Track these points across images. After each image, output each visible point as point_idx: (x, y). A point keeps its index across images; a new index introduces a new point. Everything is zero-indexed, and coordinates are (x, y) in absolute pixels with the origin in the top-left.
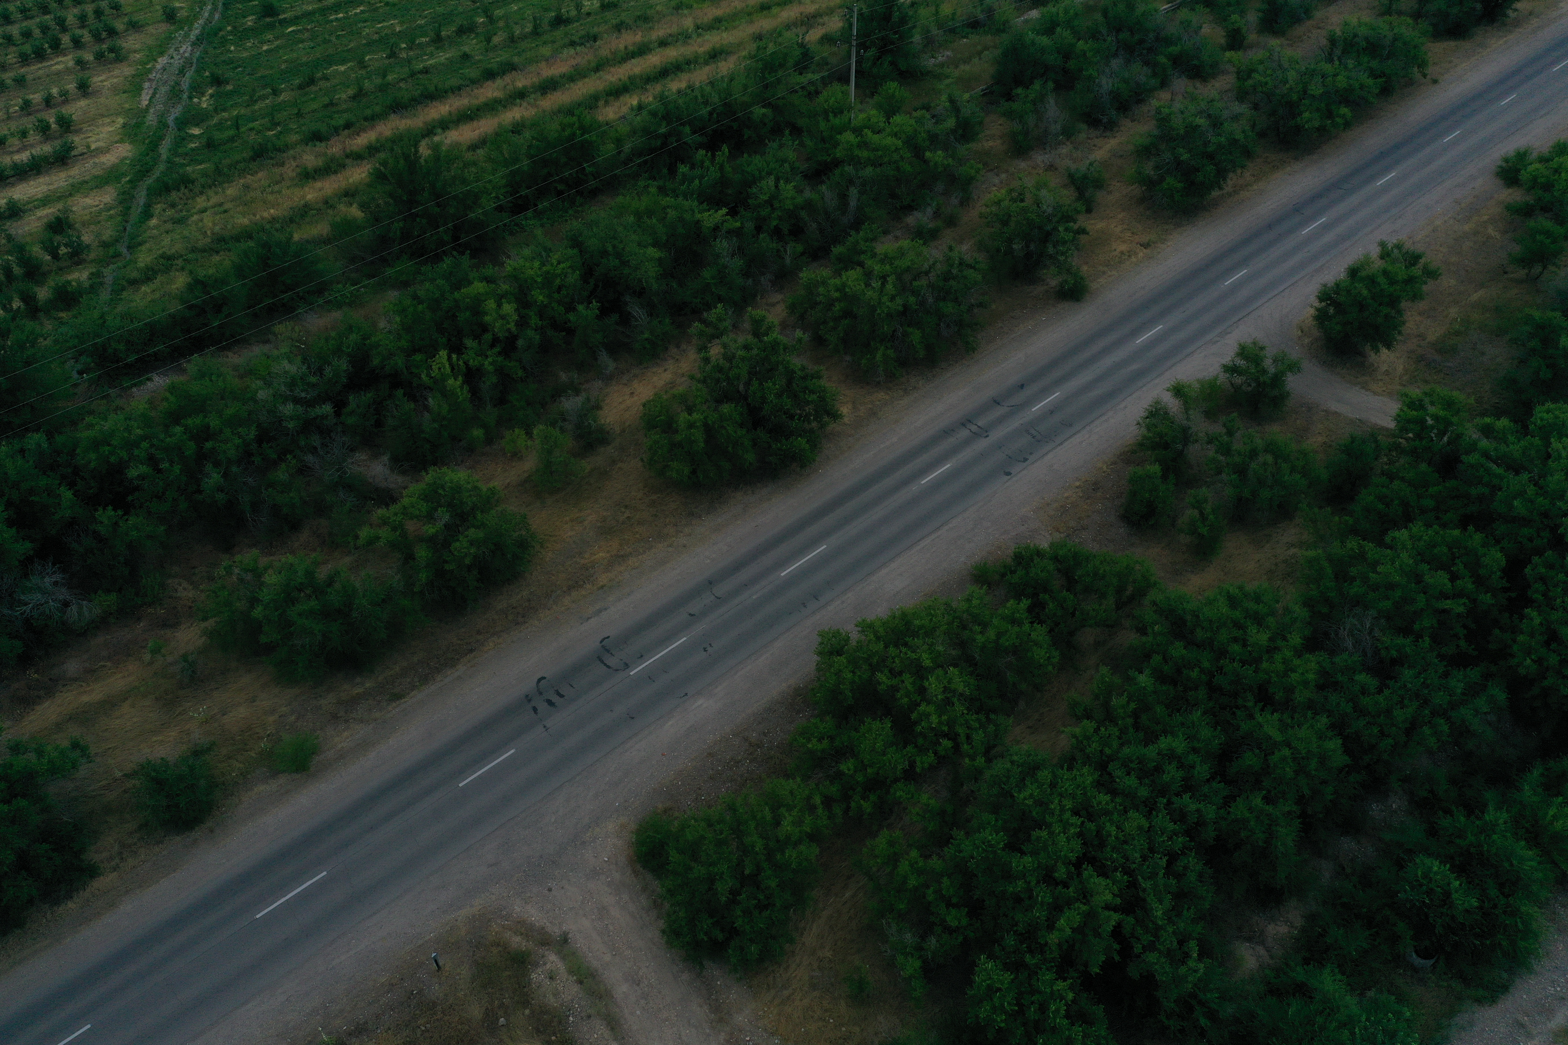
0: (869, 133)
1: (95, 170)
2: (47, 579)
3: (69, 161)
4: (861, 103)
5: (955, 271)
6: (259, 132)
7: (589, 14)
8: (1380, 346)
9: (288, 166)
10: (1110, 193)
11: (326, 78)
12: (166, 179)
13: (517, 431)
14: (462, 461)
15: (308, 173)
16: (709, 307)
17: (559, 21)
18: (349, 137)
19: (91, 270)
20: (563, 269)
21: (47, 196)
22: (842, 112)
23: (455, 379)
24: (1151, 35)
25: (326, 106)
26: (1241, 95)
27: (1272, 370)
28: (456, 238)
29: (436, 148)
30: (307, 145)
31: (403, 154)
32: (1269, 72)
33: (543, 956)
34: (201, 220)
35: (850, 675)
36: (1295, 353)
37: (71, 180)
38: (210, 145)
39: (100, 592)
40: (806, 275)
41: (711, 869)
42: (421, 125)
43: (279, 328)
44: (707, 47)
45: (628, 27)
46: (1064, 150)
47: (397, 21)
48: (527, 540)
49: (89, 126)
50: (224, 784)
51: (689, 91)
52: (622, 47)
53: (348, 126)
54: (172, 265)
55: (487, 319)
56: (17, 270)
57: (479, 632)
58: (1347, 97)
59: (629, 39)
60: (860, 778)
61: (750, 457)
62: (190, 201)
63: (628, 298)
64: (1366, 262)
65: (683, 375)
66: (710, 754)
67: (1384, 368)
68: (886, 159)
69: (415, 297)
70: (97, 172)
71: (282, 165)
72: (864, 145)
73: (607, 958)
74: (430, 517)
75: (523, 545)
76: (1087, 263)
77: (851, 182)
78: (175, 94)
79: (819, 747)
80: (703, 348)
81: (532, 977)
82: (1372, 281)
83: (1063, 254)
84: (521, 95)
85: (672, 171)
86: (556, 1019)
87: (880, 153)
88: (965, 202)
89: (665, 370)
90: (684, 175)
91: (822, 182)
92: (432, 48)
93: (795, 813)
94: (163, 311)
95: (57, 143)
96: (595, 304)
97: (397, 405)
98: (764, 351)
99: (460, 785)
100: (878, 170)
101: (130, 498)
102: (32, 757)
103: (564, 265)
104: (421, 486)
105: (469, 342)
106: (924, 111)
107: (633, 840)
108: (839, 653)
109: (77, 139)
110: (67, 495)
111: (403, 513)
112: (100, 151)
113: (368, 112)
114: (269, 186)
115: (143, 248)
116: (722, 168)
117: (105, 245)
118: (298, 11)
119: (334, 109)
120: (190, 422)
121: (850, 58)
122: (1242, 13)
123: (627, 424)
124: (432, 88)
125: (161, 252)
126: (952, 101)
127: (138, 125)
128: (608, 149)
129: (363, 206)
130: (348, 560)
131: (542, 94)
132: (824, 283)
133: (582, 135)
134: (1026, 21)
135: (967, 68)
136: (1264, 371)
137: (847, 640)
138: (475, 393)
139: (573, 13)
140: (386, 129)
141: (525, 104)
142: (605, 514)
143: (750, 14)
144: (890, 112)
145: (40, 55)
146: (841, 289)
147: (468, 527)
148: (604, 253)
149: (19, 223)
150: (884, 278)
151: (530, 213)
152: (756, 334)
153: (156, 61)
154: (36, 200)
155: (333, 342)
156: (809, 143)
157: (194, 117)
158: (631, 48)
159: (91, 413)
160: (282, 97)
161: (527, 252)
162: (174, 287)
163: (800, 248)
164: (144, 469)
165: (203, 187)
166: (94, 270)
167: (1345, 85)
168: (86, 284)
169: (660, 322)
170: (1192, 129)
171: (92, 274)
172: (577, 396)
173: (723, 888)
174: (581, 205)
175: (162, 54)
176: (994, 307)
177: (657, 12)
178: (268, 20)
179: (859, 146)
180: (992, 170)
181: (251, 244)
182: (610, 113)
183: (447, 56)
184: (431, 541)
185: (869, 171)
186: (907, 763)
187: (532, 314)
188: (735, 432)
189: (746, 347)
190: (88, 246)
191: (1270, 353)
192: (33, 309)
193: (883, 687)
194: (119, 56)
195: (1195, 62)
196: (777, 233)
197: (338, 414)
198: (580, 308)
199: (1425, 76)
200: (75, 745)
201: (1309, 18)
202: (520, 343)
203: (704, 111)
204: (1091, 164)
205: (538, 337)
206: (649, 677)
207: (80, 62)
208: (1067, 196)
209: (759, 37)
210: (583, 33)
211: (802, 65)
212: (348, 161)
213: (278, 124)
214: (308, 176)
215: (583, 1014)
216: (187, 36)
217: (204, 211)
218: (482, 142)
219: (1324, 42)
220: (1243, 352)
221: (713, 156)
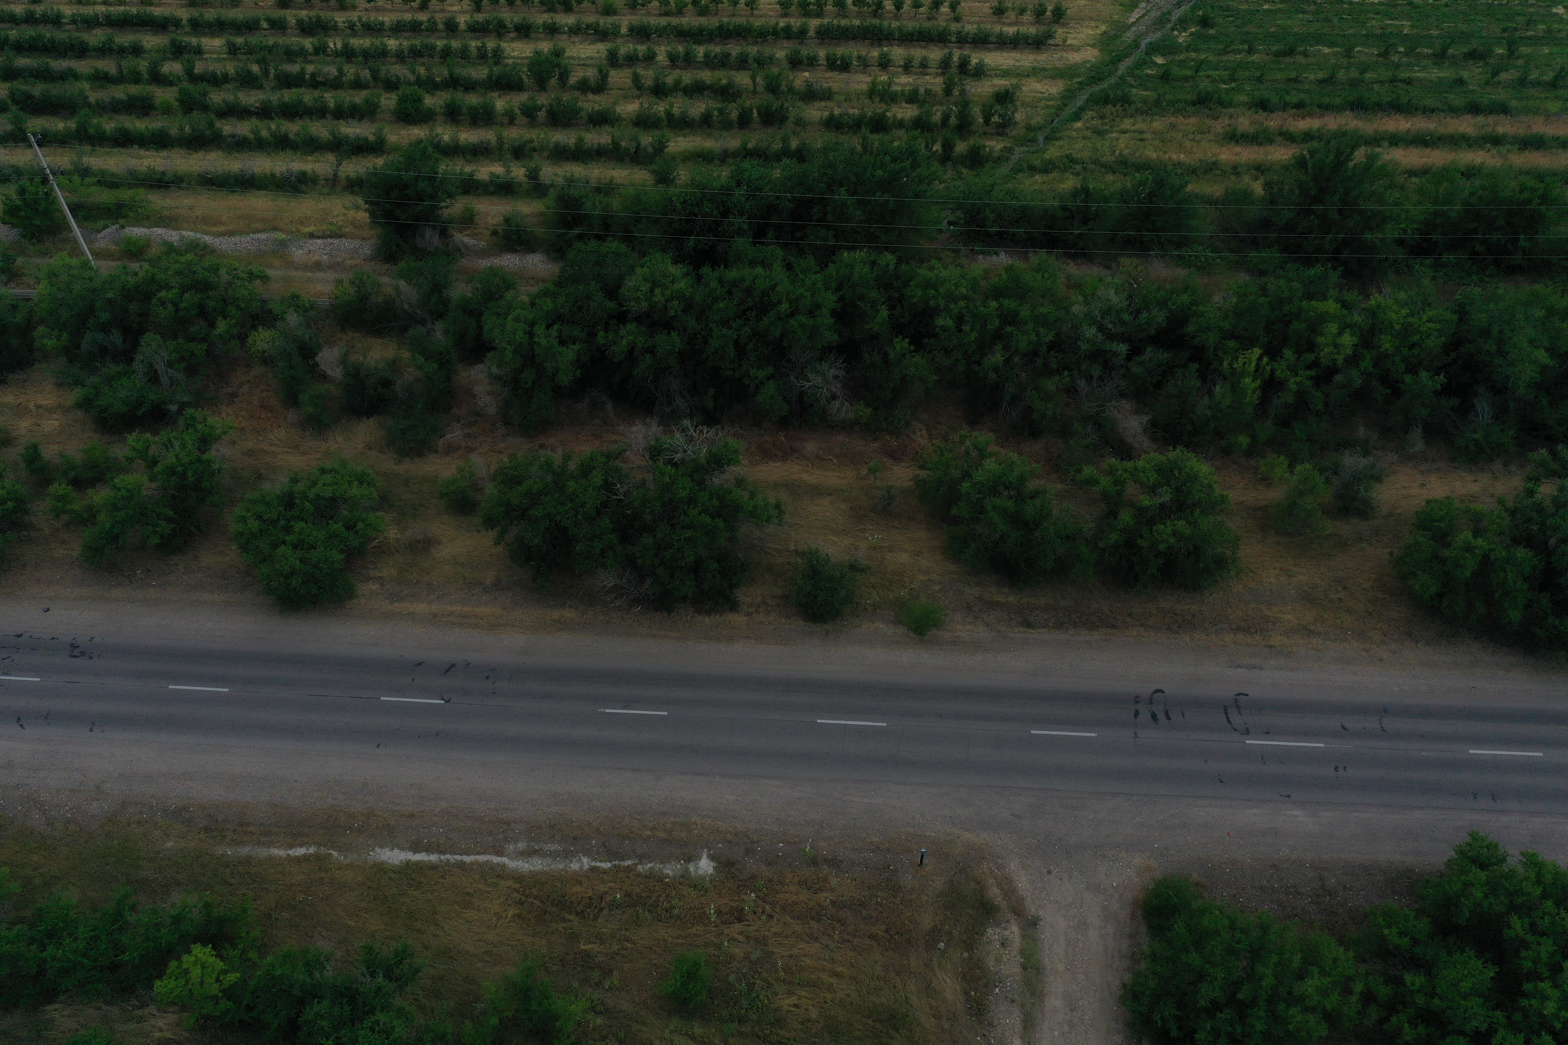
1: (1058, 62)
2: (833, 371)
3: (1043, 47)
6: (1214, 81)
9: (1221, 121)
11: (1306, 54)
12: (1109, 92)
13: (1282, 457)
14: (1212, 458)
15: (1234, 135)
18: (1293, 116)
19: (1006, 144)
20: (1429, 329)
21: (1010, 70)
23: (1253, 381)
25: (1290, 80)
28: (1338, 251)
29: (1372, 158)
30: (1250, 109)
31: (1338, 149)
33: (1008, 922)
34: (1117, 139)
35: (1480, 895)
37: (1035, 64)
38: (1165, 76)
39: (862, 402)
41: (1207, 966)
42: (1371, 131)
43: (1125, 261)
47: (1409, 24)
48: (1227, 560)
49: (1076, 23)
50: (857, 604)
53: (1299, 106)
54: (1071, 167)
55: (1320, 340)
56: (953, 120)
57: (1130, 615)
60: (1420, 1000)
61: (1515, 616)
62: (1118, 119)
63: (1482, 389)
65: (1493, 495)
66: (1275, 866)
69: (1264, 288)
70: (1059, 65)
71: (1216, 118)
73: (1061, 967)
74: (1152, 490)
75: (1221, 563)
78: (1161, 22)
79: (1396, 940)
80: (1536, 480)
81: (988, 931)
84: (1497, 141)
86: (985, 980)
89: (1475, 481)
92: (1430, 62)
93: (1326, 980)
94: (1042, 202)
95: (1042, 28)
96: (1441, 378)
97: (1185, 377)
99: (1033, 732)
101: (926, 341)
102: (746, 496)
103: (1434, 325)
104: (1162, 458)
105: (1288, 353)
107: (1150, 887)
108: (1483, 866)
109: (1060, 31)
110: (884, 313)
111: (1131, 473)
112: (1072, 48)
113: (1326, 100)
114: (1193, 133)
115: (1057, 143)
117: (1029, 128)
119: (1295, 86)
120: (1006, 302)
123: (1398, 511)
124: (1404, 100)
125: (1068, 152)
127: (1115, 37)
129: (1268, 185)
130: (1060, 486)
131: (1519, 149)
133: (1539, 205)
137: (1502, 860)
138: (1264, 403)
140: (1332, 123)
141: (1494, 152)
142: (1318, 582)
147: (1180, 518)
148: (1486, 333)
149: (977, 83)
151: (1429, 260)
154: (999, 70)
155: (1164, 293)
157: (1166, 48)
159: (939, 259)
160: (1255, 58)
161: (1403, 295)
162: (1062, 186)
164: (950, 323)
165: (1137, 110)
166: (1008, 145)
168: (996, 155)
169: (1502, 430)
171: (1005, 147)
172: (1364, 457)
173: (1208, 992)
174: (1491, 275)
181: (1149, 176)
183: (1441, 75)
184: (1141, 511)
186: (1486, 1025)
187: (1368, 356)
188: (1515, 583)
190: (1016, 123)
192: (946, 157)
193: (1512, 934)
197: (1129, 358)
198: (1424, 374)
200: (778, 506)
202: (1339, 378)
205: (1360, 381)
206: (1263, 756)
212: (1279, 139)
213: (1235, 80)
214: (1233, 137)
215: (1009, 995)
217: (1125, 132)
218: (1425, 171)
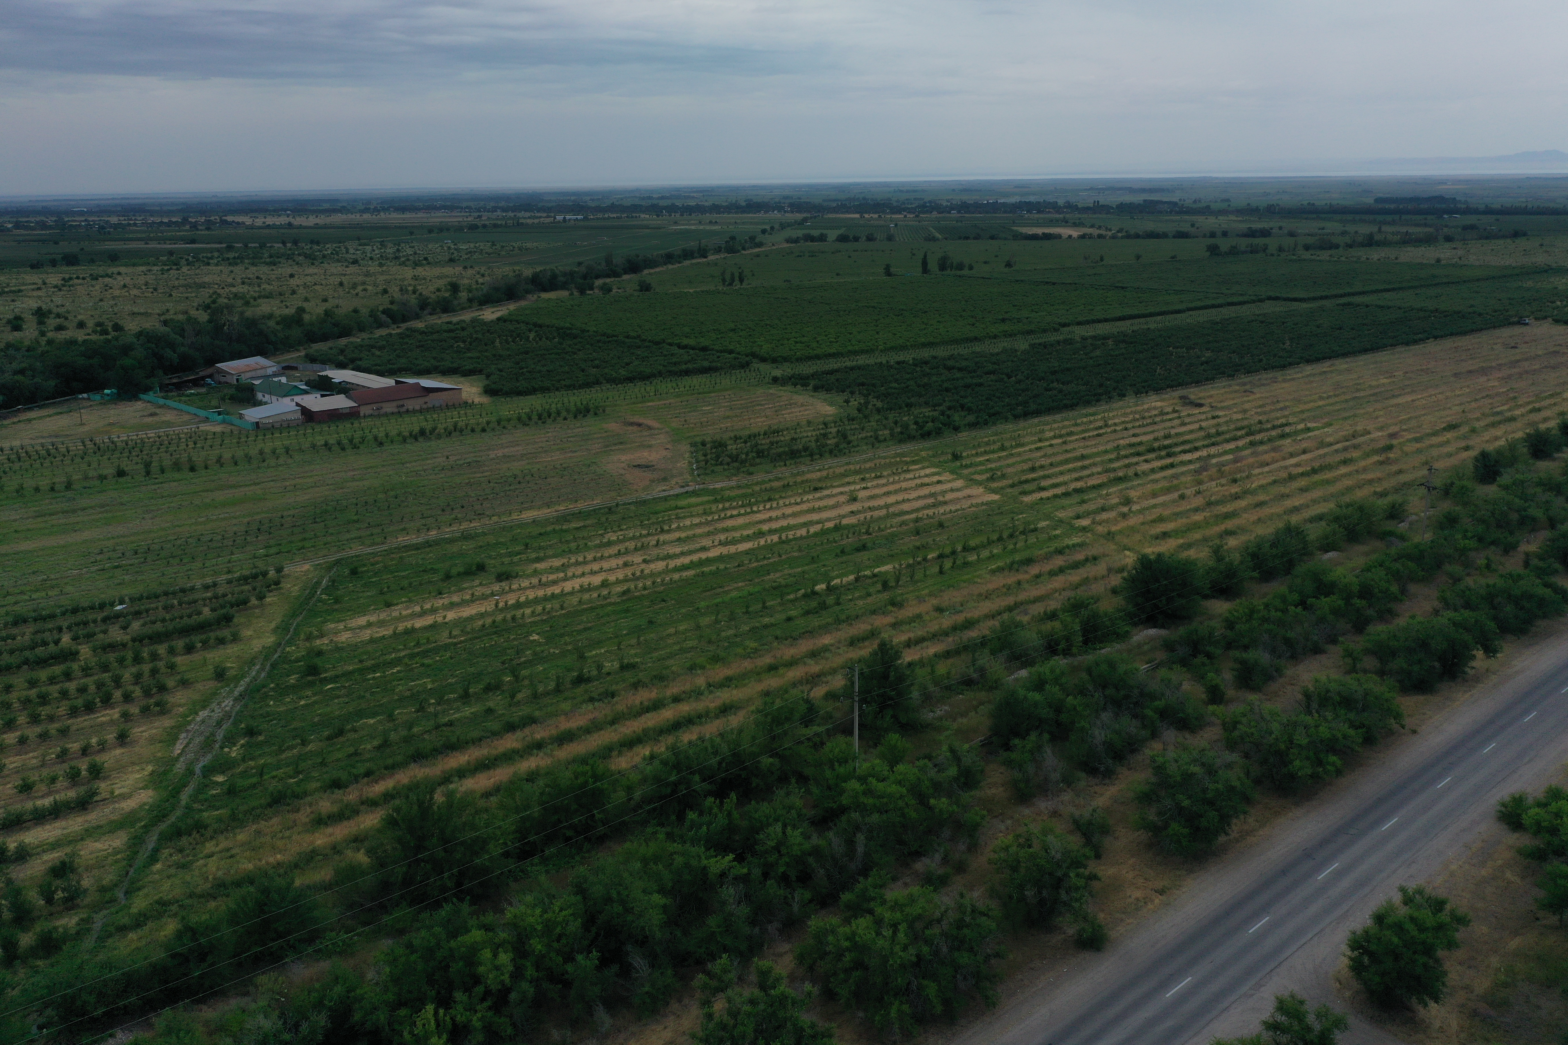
0: (874, 781)
1: (112, 815)
3: (90, 807)
4: (865, 753)
5: (967, 919)
6: (281, 779)
7: (609, 674)
8: (1427, 999)
9: (303, 812)
10: (1116, 838)
11: (355, 730)
12: (180, 824)
15: (321, 820)
16: (713, 957)
17: (580, 680)
18: (368, 784)
19: (82, 916)
20: (565, 917)
21: (59, 840)
22: (846, 762)
23: (439, 1038)
24: (1136, 691)
25: (350, 756)
26: (1231, 745)
27: (1317, 1027)
28: (459, 884)
29: (450, 795)
30: (325, 792)
31: (418, 800)
32: (1253, 723)
34: (206, 866)
36: (1338, 1008)
37: (86, 825)
38: (231, 791)
40: (815, 923)
42: (439, 773)
43: (262, 979)
44: (718, 703)
45: (645, 685)
46: (1066, 797)
47: (429, 680)
49: (118, 773)
51: (699, 743)
52: (637, 702)
53: (368, 774)
54: (166, 911)
55: (481, 969)
56: (7, 915)
58: (1331, 746)
59: (645, 696)
62: (199, 847)
63: (629, 948)
64: (1390, 908)
65: (684, 1034)
67: (1437, 1024)
68: (892, 806)
69: (410, 946)
70: (113, 818)
71: (298, 811)
72: (869, 792)
76: (1103, 911)
77: (857, 828)
78: (208, 744)
80: (707, 1003)
82: (1399, 928)
83: (1077, 900)
84: (539, 746)
85: (681, 817)
87: (885, 800)
88: (973, 848)
89: (665, 1028)
90: (692, 820)
91: (830, 829)
92: (459, 704)
94: (146, 959)
95: (82, 790)
96: (595, 954)
98: (772, 1006)
100: (884, 817)
103: (567, 912)
105: (459, 996)
106: (926, 761)
109: (103, 786)
112: (124, 797)
113: (390, 761)
114: (281, 832)
115: (141, 893)
116: (729, 814)
117: (103, 890)
118: (339, 671)
119: (357, 758)
121: (853, 712)
122: (1217, 672)
124: (454, 739)
125: (157, 897)
126: (952, 750)
127: (165, 773)
128: (620, 796)
129: (370, 852)
131: (559, 746)
132: (833, 931)
133: (594, 783)
134: (1017, 680)
135: (965, 720)
136: (1309, 1029)
139: (595, 673)
140: (403, 778)
141: (541, 754)
143: (758, 674)
144: (894, 761)
145: (89, 708)
146: (851, 938)
148: (609, 900)
149: (23, 867)
150: (895, 926)
151: (536, 859)
152: (763, 987)
153: (197, 714)
154: (46, 845)
155: (316, 995)
156: (815, 790)
157: (223, 765)
158: (646, 703)
160: (310, 747)
161: (529, 898)
162: (162, 934)
163: (808, 895)
165: (215, 832)
166: (84, 916)
167: (1329, 736)
168: (73, 931)
169: (662, 973)
170: (1188, 777)
171: (82, 920)
174: (588, 851)
175: (204, 708)
176: (1011, 957)
177: (673, 672)
178: (310, 678)
179: (864, 793)
180: (996, 817)
181: (252, 889)
182: (622, 763)
183: (473, 710)
185: (875, 818)
187: (528, 964)
189: (752, 1002)
190: (86, 891)
191: (1311, 1008)
192: (11, 957)
194: (163, 709)
195: (1181, 715)
196: (784, 879)
198: (579, 957)
199: (1403, 727)
201: (1281, 676)
202: (513, 996)
203: (714, 761)
204: (1094, 810)
205: (532, 989)
207: (125, 715)
208: (1075, 842)
209: (767, 694)
210: (602, 690)
211: (808, 719)
212: (363, 808)
213: (301, 772)
214: (320, 822)
216: (231, 692)
217: (211, 856)
218: (497, 789)
219: (1300, 697)
220: (1282, 1006)
221: (722, 803)
